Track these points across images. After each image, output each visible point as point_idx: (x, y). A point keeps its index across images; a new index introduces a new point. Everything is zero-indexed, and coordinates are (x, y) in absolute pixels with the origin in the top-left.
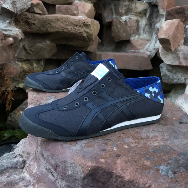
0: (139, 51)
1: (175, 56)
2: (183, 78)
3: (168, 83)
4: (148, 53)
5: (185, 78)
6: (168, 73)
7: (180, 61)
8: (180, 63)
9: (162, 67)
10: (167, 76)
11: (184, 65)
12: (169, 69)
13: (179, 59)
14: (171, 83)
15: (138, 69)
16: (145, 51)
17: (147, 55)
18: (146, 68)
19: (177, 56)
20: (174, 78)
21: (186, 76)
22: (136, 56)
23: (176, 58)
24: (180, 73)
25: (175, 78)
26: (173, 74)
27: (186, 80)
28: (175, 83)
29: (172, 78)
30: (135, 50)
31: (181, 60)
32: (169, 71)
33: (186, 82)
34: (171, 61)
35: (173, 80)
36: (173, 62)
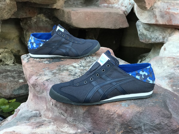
0: (113, 5)
1: (152, 14)
2: (161, 37)
3: (146, 43)
4: (124, 9)
5: (163, 36)
6: (145, 32)
7: (157, 20)
8: (157, 21)
9: (139, 26)
10: (144, 35)
11: (161, 23)
12: (146, 28)
13: (156, 17)
14: (148, 43)
15: (113, 28)
16: (120, 5)
17: (122, 10)
18: (121, 26)
19: (154, 14)
20: (151, 37)
21: (165, 35)
22: (110, 13)
23: (152, 16)
24: (158, 32)
25: (153, 37)
26: (151, 33)
27: (164, 39)
28: (153, 43)
29: (149, 37)
30: (108, 4)
31: (157, 18)
32: (146, 29)
33: (164, 41)
34: (147, 19)
35: (150, 39)
36: (149, 21)
